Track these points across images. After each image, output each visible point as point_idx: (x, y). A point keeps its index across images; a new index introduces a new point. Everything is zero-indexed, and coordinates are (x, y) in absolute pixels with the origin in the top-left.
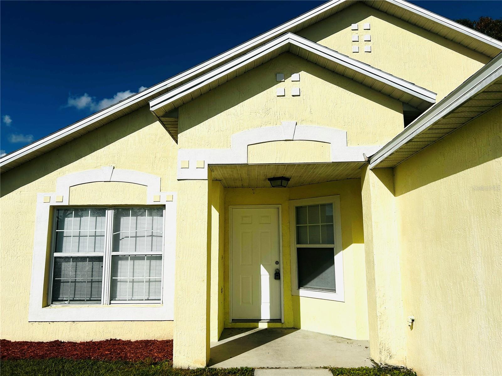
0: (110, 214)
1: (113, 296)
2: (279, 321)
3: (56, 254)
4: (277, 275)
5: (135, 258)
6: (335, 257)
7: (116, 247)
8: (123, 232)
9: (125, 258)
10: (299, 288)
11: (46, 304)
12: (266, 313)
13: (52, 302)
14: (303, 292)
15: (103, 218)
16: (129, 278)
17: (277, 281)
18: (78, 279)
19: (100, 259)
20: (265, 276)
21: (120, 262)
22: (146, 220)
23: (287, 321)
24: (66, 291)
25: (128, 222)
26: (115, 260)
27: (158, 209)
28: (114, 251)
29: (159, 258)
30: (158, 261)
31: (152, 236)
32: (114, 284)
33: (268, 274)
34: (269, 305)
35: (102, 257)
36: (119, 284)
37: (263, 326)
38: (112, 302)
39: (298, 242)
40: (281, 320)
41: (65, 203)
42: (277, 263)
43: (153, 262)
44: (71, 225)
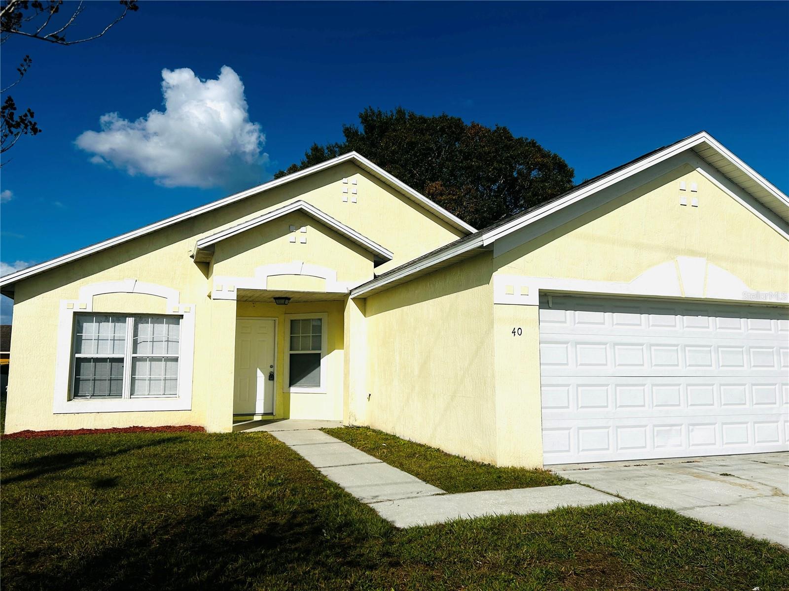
0: (130, 321)
1: (132, 393)
2: (272, 414)
3: (77, 355)
4: (271, 377)
5: (153, 359)
6: (321, 360)
7: (135, 351)
8: (140, 338)
9: (142, 359)
10: (290, 386)
11: (69, 400)
12: (260, 408)
13: (74, 396)
14: (293, 389)
15: (124, 324)
16: (147, 377)
17: (271, 382)
18: (97, 377)
19: (121, 360)
20: (261, 378)
21: (137, 363)
22: (162, 329)
23: (278, 412)
24: (86, 387)
25: (146, 329)
26: (135, 360)
27: (176, 319)
28: (133, 353)
29: (176, 360)
30: (174, 363)
31: (168, 341)
32: (133, 380)
33: (263, 376)
34: (263, 401)
35: (123, 358)
36: (136, 381)
37: (257, 418)
38: (132, 396)
39: (291, 349)
40: (272, 413)
41: (89, 310)
42: (271, 367)
43: (169, 363)
44: (90, 329)
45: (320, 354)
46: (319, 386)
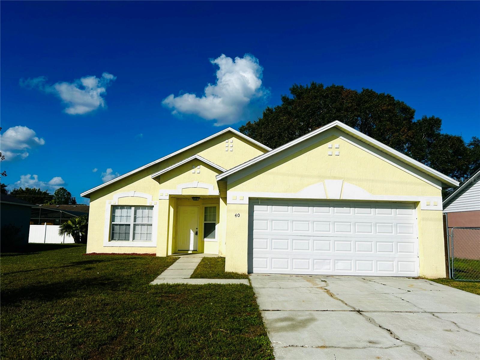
0: (133, 208)
1: (134, 239)
2: (196, 251)
3: (113, 223)
4: (196, 234)
5: (142, 225)
6: (216, 226)
7: (135, 221)
8: (138, 215)
9: (138, 225)
10: (204, 238)
11: (110, 241)
12: (192, 248)
13: (112, 240)
14: (205, 239)
15: (130, 210)
16: (140, 232)
17: (196, 236)
18: (121, 232)
19: (129, 225)
21: (136, 226)
22: (146, 211)
23: (199, 250)
24: (116, 236)
25: (139, 212)
26: (135, 225)
27: (151, 207)
28: (134, 222)
29: (151, 225)
30: (150, 226)
31: (148, 217)
32: (134, 234)
33: (193, 233)
34: (193, 244)
35: (130, 224)
36: (136, 234)
37: (189, 252)
38: (133, 240)
39: (205, 221)
40: (197, 250)
41: (117, 204)
42: (197, 229)
43: (149, 227)
44: (118, 212)
45: (215, 223)
46: (214, 238)
